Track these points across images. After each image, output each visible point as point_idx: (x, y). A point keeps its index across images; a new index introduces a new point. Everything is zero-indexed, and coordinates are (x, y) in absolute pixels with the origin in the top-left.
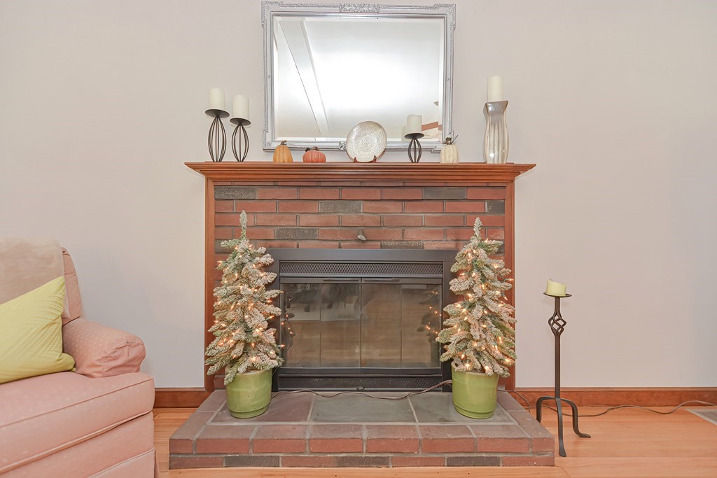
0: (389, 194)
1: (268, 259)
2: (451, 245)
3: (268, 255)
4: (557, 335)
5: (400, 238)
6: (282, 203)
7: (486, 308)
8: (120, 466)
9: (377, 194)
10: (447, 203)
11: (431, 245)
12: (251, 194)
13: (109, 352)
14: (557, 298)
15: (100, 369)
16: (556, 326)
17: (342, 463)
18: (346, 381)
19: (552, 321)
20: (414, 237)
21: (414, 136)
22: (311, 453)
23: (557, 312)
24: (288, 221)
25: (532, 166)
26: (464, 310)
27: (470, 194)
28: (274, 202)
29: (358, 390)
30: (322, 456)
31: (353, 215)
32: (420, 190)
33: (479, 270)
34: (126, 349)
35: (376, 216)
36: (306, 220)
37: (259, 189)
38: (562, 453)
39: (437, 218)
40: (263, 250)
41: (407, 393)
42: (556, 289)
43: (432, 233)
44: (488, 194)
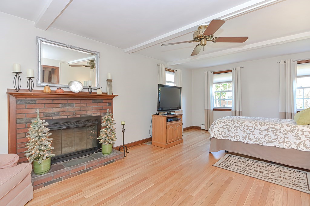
0: (83, 101)
1: (47, 124)
2: (99, 114)
3: (47, 122)
4: (123, 132)
5: (86, 113)
6: (46, 105)
7: (110, 129)
8: (27, 187)
9: (79, 101)
10: (98, 103)
11: (94, 115)
12: (34, 102)
13: (12, 159)
14: (123, 125)
15: (10, 165)
16: (123, 131)
17: (80, 173)
18: (70, 157)
19: (122, 130)
20: (90, 113)
21: (90, 86)
22: (71, 173)
23: (123, 128)
24: (49, 111)
25: (118, 95)
26: (106, 130)
27: (104, 101)
28: (43, 104)
29: (74, 158)
30: (74, 173)
31: (71, 108)
32: (91, 100)
33: (109, 121)
34: (16, 158)
35: (79, 108)
36: (55, 110)
37: (37, 100)
38: (125, 156)
39: (96, 107)
40: (44, 121)
41: (89, 155)
42: (123, 123)
43: (95, 111)
44: (108, 101)
